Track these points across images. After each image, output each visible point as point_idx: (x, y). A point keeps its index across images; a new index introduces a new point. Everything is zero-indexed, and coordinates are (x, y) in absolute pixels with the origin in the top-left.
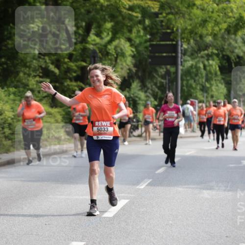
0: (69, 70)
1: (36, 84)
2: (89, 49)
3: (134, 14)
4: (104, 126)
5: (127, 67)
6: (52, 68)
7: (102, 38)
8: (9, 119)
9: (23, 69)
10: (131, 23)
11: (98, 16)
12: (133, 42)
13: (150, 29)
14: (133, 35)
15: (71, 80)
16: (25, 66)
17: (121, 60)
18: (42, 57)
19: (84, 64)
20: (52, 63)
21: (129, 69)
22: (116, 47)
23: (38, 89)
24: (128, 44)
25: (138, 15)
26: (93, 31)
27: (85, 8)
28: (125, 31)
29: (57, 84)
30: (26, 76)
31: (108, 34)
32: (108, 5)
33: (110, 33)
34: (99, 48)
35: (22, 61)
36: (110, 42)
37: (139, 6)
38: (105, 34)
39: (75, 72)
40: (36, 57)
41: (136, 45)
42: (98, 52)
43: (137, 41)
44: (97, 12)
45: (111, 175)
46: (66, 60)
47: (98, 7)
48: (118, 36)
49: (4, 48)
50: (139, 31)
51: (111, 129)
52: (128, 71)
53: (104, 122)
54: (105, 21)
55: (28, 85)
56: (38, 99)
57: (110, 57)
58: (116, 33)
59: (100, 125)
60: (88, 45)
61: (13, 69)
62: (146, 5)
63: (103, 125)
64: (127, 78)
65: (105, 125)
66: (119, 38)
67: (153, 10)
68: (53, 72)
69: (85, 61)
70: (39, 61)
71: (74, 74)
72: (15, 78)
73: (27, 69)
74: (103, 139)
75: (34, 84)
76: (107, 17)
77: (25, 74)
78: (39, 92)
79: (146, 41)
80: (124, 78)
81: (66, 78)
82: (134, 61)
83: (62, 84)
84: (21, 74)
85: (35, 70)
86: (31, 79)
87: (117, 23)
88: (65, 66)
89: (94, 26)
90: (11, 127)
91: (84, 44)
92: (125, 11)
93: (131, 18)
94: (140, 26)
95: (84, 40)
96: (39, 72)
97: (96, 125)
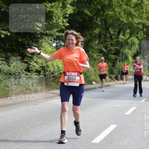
0: (111, 50)
1: (97, 56)
2: (120, 41)
3: (140, 26)
4: (73, 76)
5: (136, 49)
6: (103, 49)
7: (125, 37)
8: (85, 71)
9: (91, 50)
10: (138, 30)
11: (124, 27)
12: (139, 38)
13: (146, 33)
14: (139, 35)
15: (112, 54)
16: (92, 48)
17: (133, 46)
18: (99, 44)
19: (117, 48)
20: (104, 47)
21: (137, 50)
22: (131, 41)
23: (97, 58)
24: (136, 39)
25: (141, 26)
26: (121, 34)
27: (118, 24)
28: (135, 33)
29: (106, 56)
31: (128, 35)
32: (128, 23)
33: (129, 35)
34: (124, 41)
35: (91, 46)
36: (129, 38)
37: (141, 23)
38: (127, 35)
39: (113, 51)
40: (97, 44)
41: (140, 39)
42: (123, 42)
43: (141, 38)
44: (123, 25)
45: (77, 112)
46: (110, 46)
47: (124, 23)
48: (132, 36)
50: (141, 34)
51: (78, 78)
52: (137, 51)
53: (73, 73)
54: (126, 29)
55: (93, 57)
56: (97, 63)
57: (128, 45)
58: (131, 34)
59: (70, 75)
60: (119, 40)
62: (145, 23)
63: (72, 75)
64: (136, 54)
65: (74, 75)
66: (133, 37)
67: (147, 25)
68: (104, 51)
69: (118, 46)
70: (98, 46)
71: (113, 52)
73: (93, 50)
74: (72, 85)
75: (95, 56)
76: (127, 27)
77: (92, 52)
78: (98, 60)
79: (145, 38)
80: (135, 54)
81: (109, 54)
82: (139, 47)
83: (108, 56)
84: (90, 52)
85: (96, 50)
86: (94, 54)
87: (132, 30)
88: (109, 48)
89: (122, 31)
90: (86, 75)
91: (117, 39)
92: (135, 25)
93: (138, 28)
94: (142, 32)
95: (117, 37)
96: (98, 51)
97: (67, 75)
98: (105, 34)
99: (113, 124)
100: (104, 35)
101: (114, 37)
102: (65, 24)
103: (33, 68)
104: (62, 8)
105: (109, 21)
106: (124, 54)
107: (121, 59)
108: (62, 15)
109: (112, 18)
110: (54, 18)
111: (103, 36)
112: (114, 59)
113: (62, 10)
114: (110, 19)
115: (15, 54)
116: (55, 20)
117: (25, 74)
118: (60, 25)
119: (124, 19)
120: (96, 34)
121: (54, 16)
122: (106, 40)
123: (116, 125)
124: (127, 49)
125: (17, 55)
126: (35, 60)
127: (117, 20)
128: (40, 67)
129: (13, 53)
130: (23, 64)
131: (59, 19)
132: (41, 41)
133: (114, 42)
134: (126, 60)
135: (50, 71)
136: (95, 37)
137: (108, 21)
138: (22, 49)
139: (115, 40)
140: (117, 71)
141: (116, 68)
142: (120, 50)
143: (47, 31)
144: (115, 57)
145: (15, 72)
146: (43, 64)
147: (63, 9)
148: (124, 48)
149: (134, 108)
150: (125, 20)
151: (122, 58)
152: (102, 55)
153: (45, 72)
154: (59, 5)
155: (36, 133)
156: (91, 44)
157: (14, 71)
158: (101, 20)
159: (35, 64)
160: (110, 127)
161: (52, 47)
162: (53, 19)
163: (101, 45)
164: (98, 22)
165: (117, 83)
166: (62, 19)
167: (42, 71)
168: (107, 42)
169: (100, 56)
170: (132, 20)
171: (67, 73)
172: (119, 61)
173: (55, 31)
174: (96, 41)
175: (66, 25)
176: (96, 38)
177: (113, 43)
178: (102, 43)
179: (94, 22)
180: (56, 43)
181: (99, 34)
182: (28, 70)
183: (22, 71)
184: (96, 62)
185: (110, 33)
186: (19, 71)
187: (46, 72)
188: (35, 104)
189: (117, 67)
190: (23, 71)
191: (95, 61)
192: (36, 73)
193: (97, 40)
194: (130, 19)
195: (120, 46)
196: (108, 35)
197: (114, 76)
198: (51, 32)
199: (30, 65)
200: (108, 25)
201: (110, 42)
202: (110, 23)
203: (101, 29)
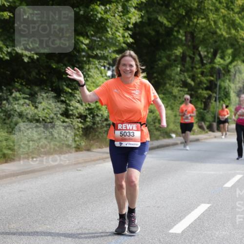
0: (201, 82)
1: (178, 92)
2: (215, 68)
4: (129, 130)
6: (189, 81)
7: (225, 60)
9: (168, 81)
11: (222, 45)
15: (203, 90)
16: (170, 79)
18: (182, 73)
19: (212, 78)
20: (190, 78)
23: (179, 96)
26: (218, 55)
27: (213, 39)
28: (241, 55)
29: (193, 92)
30: (171, 86)
31: (229, 57)
32: (229, 37)
33: (231, 57)
34: (222, 67)
35: (168, 75)
36: (231, 63)
38: (227, 58)
39: (205, 84)
40: (178, 73)
44: (222, 42)
46: (199, 75)
47: (222, 38)
48: (236, 59)
49: (156, 67)
51: (138, 134)
53: (130, 125)
54: (227, 48)
55: (172, 93)
56: (179, 102)
57: (230, 74)
58: (235, 57)
59: (123, 128)
60: (215, 65)
61: (162, 81)
63: (128, 128)
65: (131, 128)
66: (237, 60)
68: (190, 84)
69: (213, 76)
70: (180, 76)
71: (205, 86)
72: (163, 87)
73: (172, 82)
74: (128, 146)
75: (176, 93)
76: (228, 45)
77: (170, 85)
78: (180, 98)
81: (199, 88)
83: (196, 92)
84: (168, 85)
85: (177, 82)
86: (174, 88)
87: (235, 50)
88: (199, 80)
89: (220, 51)
91: (212, 64)
92: (241, 41)
95: (212, 61)
96: (180, 84)
97: (119, 128)
98: (193, 56)
99: (205, 203)
100: (191, 57)
101: (207, 61)
102: (126, 39)
103: (74, 111)
104: (121, 14)
105: (199, 35)
106: (223, 88)
107: (217, 97)
108: (121, 25)
109: (203, 30)
110: (109, 30)
111: (188, 59)
112: (207, 96)
113: (122, 17)
114: (201, 31)
115: (46, 88)
116: (110, 33)
117: (62, 120)
118: (119, 41)
119: (224, 31)
120: (177, 56)
121: (109, 27)
122: (194, 65)
123: (210, 205)
124: (228, 81)
125: (49, 90)
126: (78, 98)
127: (211, 34)
128: (86, 109)
129: (42, 87)
130: (59, 104)
131: (117, 31)
132: (87, 67)
133: (206, 68)
134: (225, 98)
135: (102, 115)
136: (175, 61)
137: (197, 35)
138: (57, 80)
139: (208, 66)
140: (212, 117)
141: (210, 112)
142: (216, 83)
143: (98, 52)
144: (208, 94)
145: (46, 117)
146: (91, 104)
147: (123, 15)
148: (223, 78)
149: (238, 177)
150: (224, 33)
151: (220, 96)
152: (186, 90)
153: (93, 117)
154: (117, 8)
155: (78, 216)
156: (168, 72)
157: (45, 115)
158: (185, 33)
159: (78, 105)
160: (199, 208)
161: (106, 78)
162: (107, 31)
163: (186, 74)
164: (180, 37)
165: (211, 137)
166: (121, 31)
167: (89, 117)
168: (195, 70)
169: (184, 91)
170: (236, 34)
171: (119, 125)
172: (214, 99)
173: (110, 51)
174: (177, 67)
175: (129, 41)
176: (176, 63)
177: (205, 70)
178: (187, 71)
179: (174, 36)
180: (111, 70)
181: (181, 55)
182: (66, 114)
183: (57, 116)
184: (177, 101)
185: (200, 55)
186: (52, 115)
187: (96, 117)
188: (77, 170)
189: (211, 109)
190: (59, 115)
191: (175, 100)
192: (80, 119)
193: (179, 66)
194: (233, 31)
195: (217, 76)
196: (197, 58)
197: (206, 125)
198: (104, 52)
199: (70, 106)
200: (197, 42)
201: (199, 68)
202: (200, 37)
203: (185, 47)
